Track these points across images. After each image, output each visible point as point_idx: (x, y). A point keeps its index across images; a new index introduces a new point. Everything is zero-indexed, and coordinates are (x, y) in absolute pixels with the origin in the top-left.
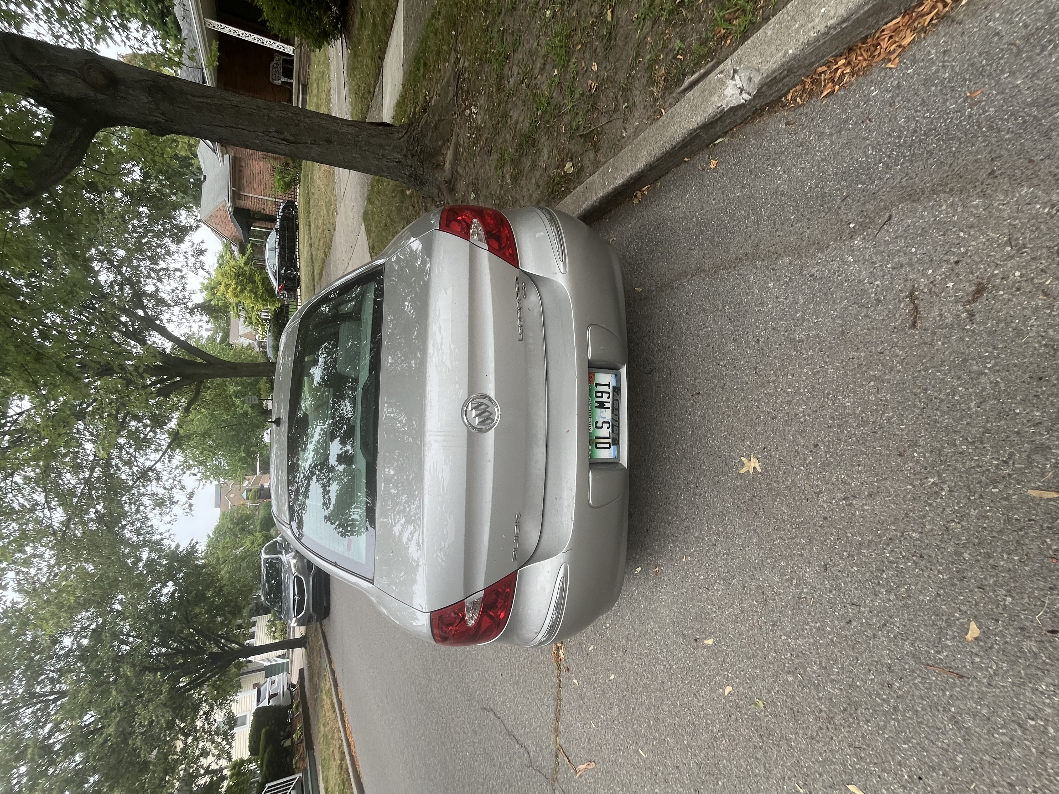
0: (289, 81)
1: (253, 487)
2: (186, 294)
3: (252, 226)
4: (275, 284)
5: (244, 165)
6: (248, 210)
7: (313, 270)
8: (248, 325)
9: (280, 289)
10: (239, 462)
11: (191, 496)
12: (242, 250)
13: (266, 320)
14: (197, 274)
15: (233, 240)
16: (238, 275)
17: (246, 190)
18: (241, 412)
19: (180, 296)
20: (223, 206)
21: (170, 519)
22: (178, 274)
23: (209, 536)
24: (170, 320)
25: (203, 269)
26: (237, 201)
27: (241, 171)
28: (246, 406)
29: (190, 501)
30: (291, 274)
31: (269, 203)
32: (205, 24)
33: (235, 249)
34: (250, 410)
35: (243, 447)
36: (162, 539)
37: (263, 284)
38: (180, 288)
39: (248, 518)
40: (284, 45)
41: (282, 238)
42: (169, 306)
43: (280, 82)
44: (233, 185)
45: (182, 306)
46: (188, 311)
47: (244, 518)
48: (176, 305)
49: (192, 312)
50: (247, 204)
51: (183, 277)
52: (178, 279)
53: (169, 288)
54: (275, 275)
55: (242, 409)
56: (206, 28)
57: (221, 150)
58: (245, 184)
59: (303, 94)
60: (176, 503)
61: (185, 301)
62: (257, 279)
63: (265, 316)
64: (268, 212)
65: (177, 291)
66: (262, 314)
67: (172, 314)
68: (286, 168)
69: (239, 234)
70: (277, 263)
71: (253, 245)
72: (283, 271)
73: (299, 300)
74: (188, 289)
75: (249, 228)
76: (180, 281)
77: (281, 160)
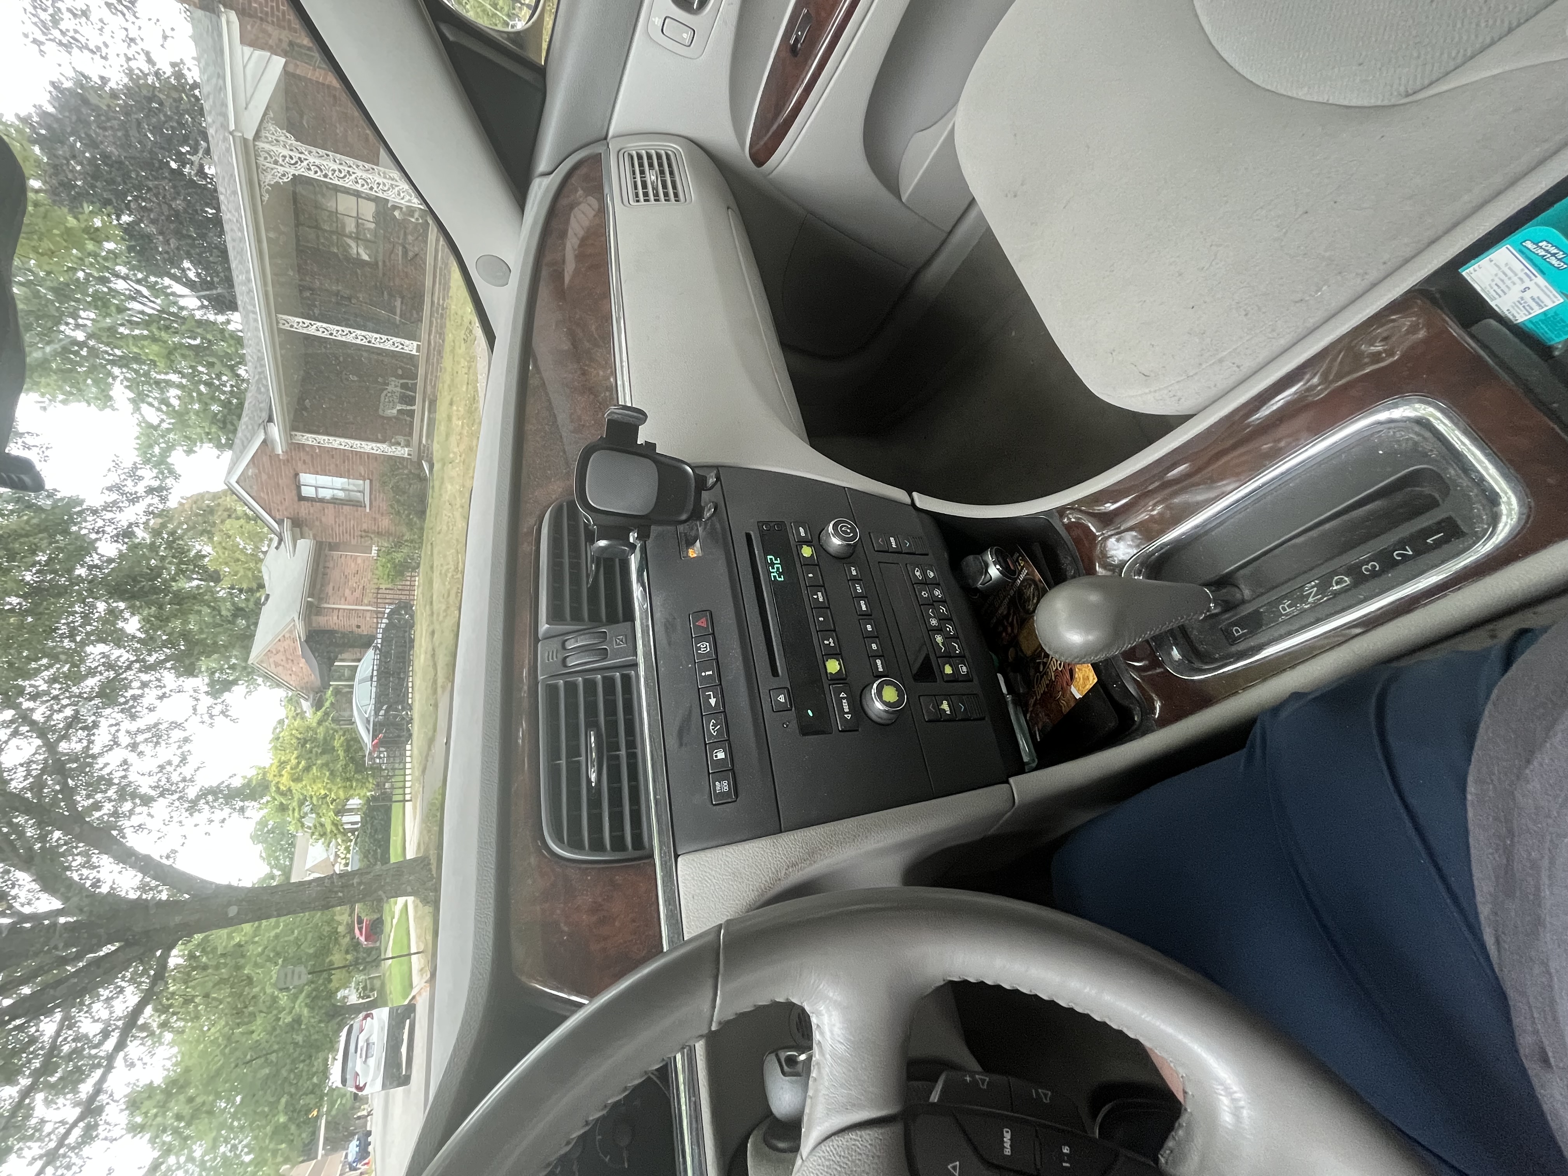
0: (409, 408)
2: (187, 771)
3: (336, 659)
4: (366, 738)
6: (331, 633)
7: (436, 675)
9: (375, 746)
10: (271, 1139)
12: (318, 705)
13: (353, 831)
14: (211, 725)
15: (306, 690)
16: (303, 742)
17: (331, 599)
18: (289, 1019)
19: (175, 778)
20: (291, 632)
22: (176, 734)
24: (139, 827)
25: (227, 716)
26: (314, 618)
27: (325, 574)
28: (299, 1005)
30: (395, 717)
31: (368, 615)
32: (278, 323)
33: (306, 705)
34: (306, 1011)
35: (284, 1100)
37: (347, 750)
38: (176, 761)
40: (403, 341)
41: (384, 655)
43: (395, 411)
44: (311, 595)
45: (175, 797)
46: (186, 805)
48: (162, 795)
49: (193, 805)
50: (331, 621)
51: (186, 740)
52: (175, 746)
53: (152, 765)
56: (279, 330)
57: (292, 530)
58: (331, 591)
59: (429, 412)
61: (181, 785)
62: (337, 744)
63: (352, 823)
64: (365, 631)
65: (168, 768)
66: (345, 819)
67: (149, 815)
68: (398, 545)
69: (315, 679)
70: (373, 701)
71: (337, 692)
72: (382, 712)
73: (408, 759)
74: (193, 761)
75: (332, 664)
76: (180, 747)
77: (391, 534)
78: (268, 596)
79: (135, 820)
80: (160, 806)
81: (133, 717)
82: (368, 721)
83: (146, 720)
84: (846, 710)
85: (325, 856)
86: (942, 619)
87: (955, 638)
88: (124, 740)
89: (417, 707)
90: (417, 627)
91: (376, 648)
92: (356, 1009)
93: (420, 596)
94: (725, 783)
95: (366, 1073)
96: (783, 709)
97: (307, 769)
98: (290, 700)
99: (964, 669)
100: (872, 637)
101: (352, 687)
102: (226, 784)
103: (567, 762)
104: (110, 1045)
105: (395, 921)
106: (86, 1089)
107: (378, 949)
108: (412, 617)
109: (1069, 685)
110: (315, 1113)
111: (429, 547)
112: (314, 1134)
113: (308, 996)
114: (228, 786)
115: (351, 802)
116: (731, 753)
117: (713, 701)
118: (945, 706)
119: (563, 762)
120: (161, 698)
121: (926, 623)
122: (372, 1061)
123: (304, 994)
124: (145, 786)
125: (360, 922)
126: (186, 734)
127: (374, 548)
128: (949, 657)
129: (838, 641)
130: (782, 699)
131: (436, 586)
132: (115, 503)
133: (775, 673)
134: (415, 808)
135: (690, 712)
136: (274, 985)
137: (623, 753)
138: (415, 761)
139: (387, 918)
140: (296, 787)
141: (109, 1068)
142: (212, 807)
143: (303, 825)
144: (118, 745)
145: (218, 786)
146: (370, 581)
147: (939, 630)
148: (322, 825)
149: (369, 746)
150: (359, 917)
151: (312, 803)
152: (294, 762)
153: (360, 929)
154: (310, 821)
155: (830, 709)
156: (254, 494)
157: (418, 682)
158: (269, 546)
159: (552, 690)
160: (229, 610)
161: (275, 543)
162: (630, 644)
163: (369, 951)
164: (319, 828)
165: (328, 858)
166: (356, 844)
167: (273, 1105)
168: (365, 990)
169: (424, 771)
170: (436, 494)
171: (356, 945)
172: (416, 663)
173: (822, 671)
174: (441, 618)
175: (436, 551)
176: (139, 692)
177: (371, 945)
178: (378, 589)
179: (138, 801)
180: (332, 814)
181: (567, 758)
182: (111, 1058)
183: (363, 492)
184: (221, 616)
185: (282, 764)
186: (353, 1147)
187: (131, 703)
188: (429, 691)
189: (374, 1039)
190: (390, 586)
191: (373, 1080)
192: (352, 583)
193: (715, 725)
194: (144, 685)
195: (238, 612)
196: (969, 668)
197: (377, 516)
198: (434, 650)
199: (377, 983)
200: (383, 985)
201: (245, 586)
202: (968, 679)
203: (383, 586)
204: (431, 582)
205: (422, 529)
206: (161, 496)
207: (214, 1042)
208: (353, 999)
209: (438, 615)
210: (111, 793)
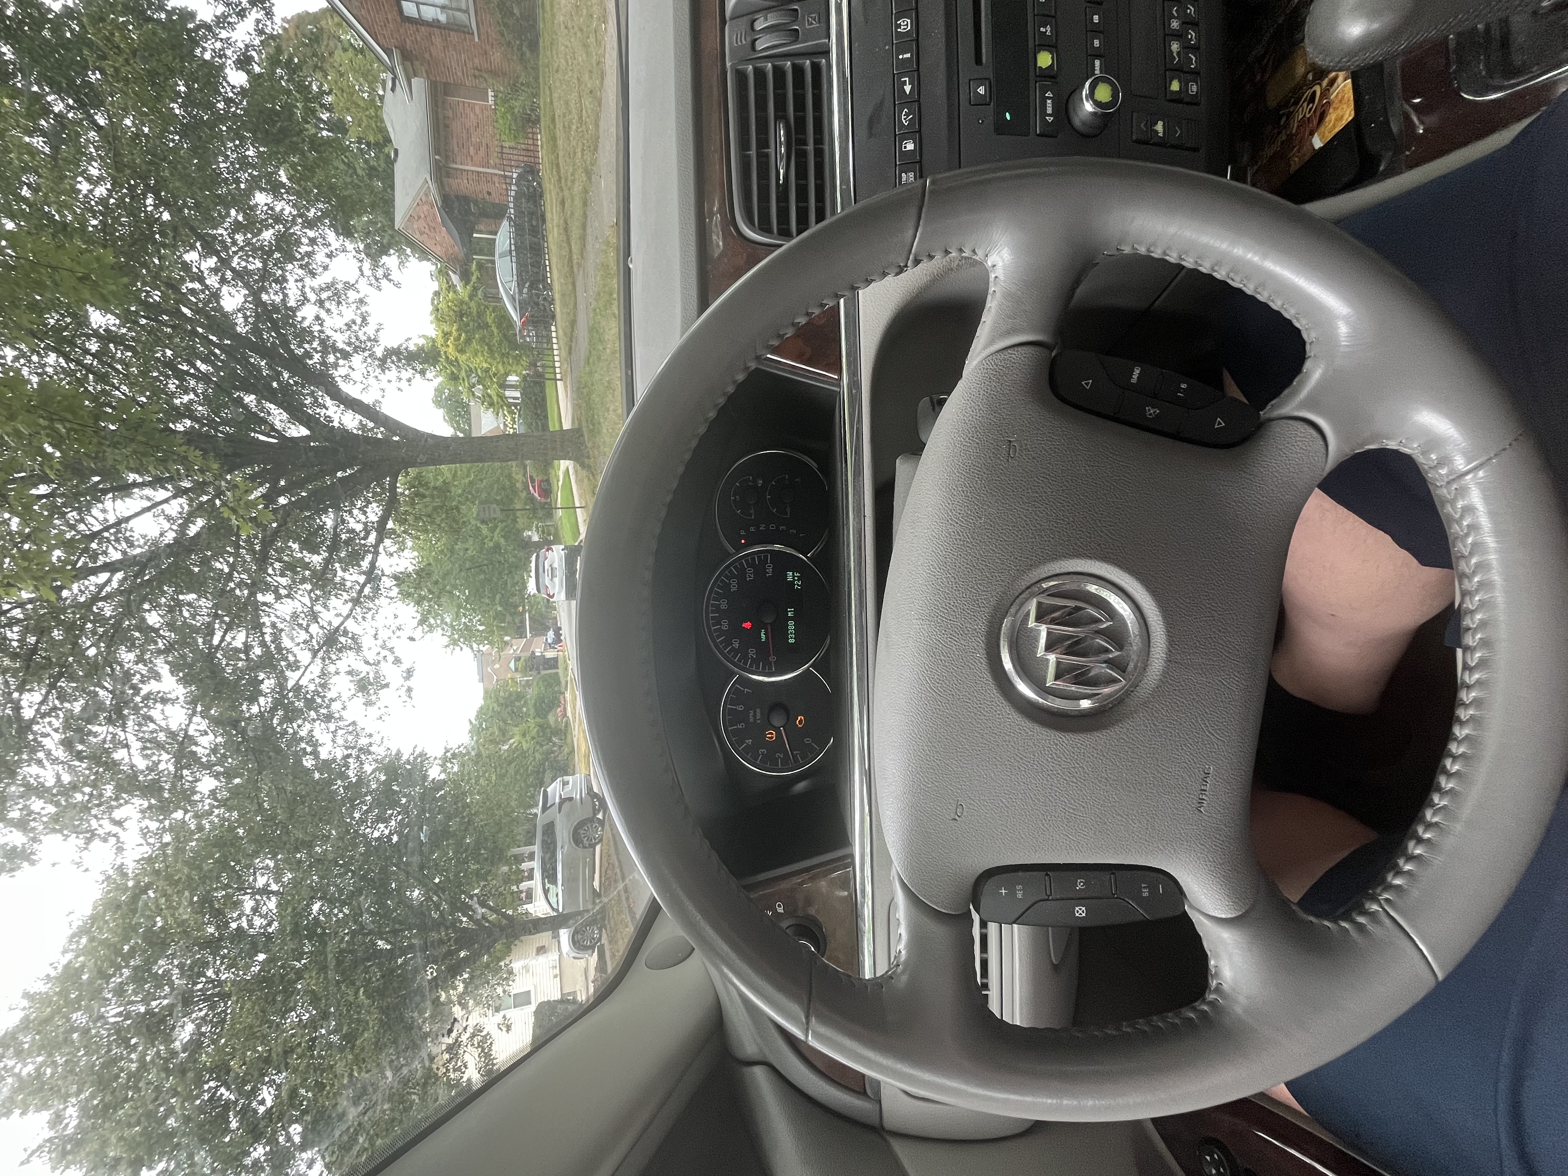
1: (522, 655)
3: (474, 229)
4: (515, 315)
5: (450, 114)
6: (465, 198)
8: (487, 409)
9: (523, 325)
10: (494, 619)
11: (409, 674)
12: (466, 279)
14: (379, 288)
15: (452, 261)
16: (460, 315)
17: (458, 160)
18: (491, 544)
19: (362, 336)
20: (427, 195)
21: (379, 713)
22: (352, 295)
23: (471, 722)
24: (346, 377)
25: (390, 280)
26: (445, 180)
27: (446, 127)
28: (497, 536)
29: (408, 683)
30: (538, 296)
31: (496, 179)
33: (455, 278)
34: (502, 541)
35: (498, 597)
36: (371, 744)
37: (500, 327)
38: (359, 321)
39: (520, 696)
41: (518, 229)
42: (346, 355)
44: (437, 151)
45: (366, 354)
46: (377, 362)
47: (513, 698)
48: (355, 351)
49: (383, 363)
50: (462, 185)
51: (361, 301)
52: (354, 306)
53: (340, 323)
54: (513, 299)
55: (491, 540)
57: (403, 64)
58: (456, 149)
60: (387, 685)
61: (369, 344)
62: (489, 320)
63: (514, 398)
64: (496, 198)
65: (355, 328)
66: (508, 393)
67: (350, 367)
68: (515, 88)
69: (458, 250)
70: (515, 278)
71: (480, 266)
72: (525, 290)
73: (555, 341)
74: (372, 321)
75: (471, 236)
76: (358, 308)
77: (504, 74)
78: (396, 151)
79: (342, 371)
80: (357, 360)
81: (313, 274)
82: (514, 299)
83: (324, 279)
84: (1049, 110)
85: (496, 425)
86: (1188, 23)
87: (1195, 49)
88: (312, 297)
89: (556, 287)
90: (547, 196)
91: (510, 219)
92: (538, 546)
93: (545, 159)
94: (911, 175)
95: (554, 587)
96: (981, 102)
97: (468, 341)
98: (440, 271)
99: (1195, 88)
100: (1096, 31)
101: (493, 262)
102: (404, 346)
103: (758, 153)
104: (372, 538)
105: (560, 483)
106: (365, 564)
107: (550, 504)
108: (539, 184)
109: (1312, 134)
110: (521, 609)
111: (548, 92)
112: (523, 622)
113: (502, 530)
114: (406, 349)
115: (510, 378)
116: (920, 145)
117: (908, 88)
118: (1159, 127)
119: (753, 153)
120: (330, 256)
121: (1165, 24)
122: (556, 580)
123: (498, 529)
124: (340, 340)
125: (533, 481)
126: (361, 295)
127: (490, 93)
128: (1181, 71)
129: (1055, 29)
130: (981, 90)
131: (560, 143)
132: (224, 16)
133: (978, 60)
134: (566, 387)
135: (882, 103)
136: (476, 519)
137: (810, 148)
138: (561, 342)
139: (554, 481)
140: (462, 358)
141: (376, 553)
142: (398, 367)
143: (473, 395)
144: (308, 301)
145: (399, 348)
146: (492, 137)
147: (1178, 36)
148: (490, 396)
149: (519, 324)
150: (531, 477)
151: (477, 375)
152: (455, 333)
153: (534, 487)
154: (478, 390)
155: (1032, 109)
156: (355, 12)
157: (554, 260)
158: (384, 90)
159: (741, 76)
160: (364, 169)
161: (389, 84)
162: (823, 25)
163: (543, 506)
164: (487, 399)
165: (499, 427)
166: (520, 416)
167: (493, 599)
168: (544, 532)
169: (570, 353)
170: (548, 16)
171: (532, 499)
172: (550, 239)
173: (1031, 64)
174: (569, 183)
175: (555, 95)
176: (310, 249)
177: (543, 500)
178: (502, 147)
179: (338, 355)
180: (495, 386)
181: (757, 149)
182: (376, 546)
183: (466, 11)
184: (358, 176)
185: (446, 335)
186: (551, 635)
187: (306, 260)
188: (567, 269)
189: (556, 565)
190: (513, 144)
191: (559, 593)
192: (474, 139)
193: (907, 115)
194: (313, 241)
195: (372, 172)
196: (1201, 89)
197: (488, 48)
198: (566, 222)
199: (552, 530)
200: (556, 529)
201: (372, 139)
202: (1193, 102)
203: (506, 144)
204: (554, 139)
205: (536, 69)
206: (264, 9)
207: (442, 551)
208: (536, 538)
209: (566, 180)
210: (315, 344)
